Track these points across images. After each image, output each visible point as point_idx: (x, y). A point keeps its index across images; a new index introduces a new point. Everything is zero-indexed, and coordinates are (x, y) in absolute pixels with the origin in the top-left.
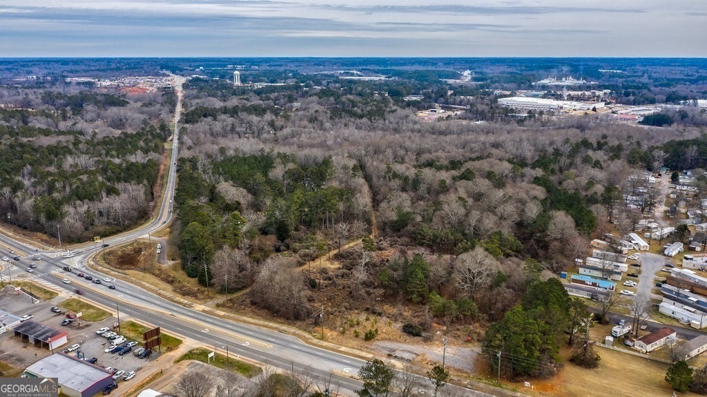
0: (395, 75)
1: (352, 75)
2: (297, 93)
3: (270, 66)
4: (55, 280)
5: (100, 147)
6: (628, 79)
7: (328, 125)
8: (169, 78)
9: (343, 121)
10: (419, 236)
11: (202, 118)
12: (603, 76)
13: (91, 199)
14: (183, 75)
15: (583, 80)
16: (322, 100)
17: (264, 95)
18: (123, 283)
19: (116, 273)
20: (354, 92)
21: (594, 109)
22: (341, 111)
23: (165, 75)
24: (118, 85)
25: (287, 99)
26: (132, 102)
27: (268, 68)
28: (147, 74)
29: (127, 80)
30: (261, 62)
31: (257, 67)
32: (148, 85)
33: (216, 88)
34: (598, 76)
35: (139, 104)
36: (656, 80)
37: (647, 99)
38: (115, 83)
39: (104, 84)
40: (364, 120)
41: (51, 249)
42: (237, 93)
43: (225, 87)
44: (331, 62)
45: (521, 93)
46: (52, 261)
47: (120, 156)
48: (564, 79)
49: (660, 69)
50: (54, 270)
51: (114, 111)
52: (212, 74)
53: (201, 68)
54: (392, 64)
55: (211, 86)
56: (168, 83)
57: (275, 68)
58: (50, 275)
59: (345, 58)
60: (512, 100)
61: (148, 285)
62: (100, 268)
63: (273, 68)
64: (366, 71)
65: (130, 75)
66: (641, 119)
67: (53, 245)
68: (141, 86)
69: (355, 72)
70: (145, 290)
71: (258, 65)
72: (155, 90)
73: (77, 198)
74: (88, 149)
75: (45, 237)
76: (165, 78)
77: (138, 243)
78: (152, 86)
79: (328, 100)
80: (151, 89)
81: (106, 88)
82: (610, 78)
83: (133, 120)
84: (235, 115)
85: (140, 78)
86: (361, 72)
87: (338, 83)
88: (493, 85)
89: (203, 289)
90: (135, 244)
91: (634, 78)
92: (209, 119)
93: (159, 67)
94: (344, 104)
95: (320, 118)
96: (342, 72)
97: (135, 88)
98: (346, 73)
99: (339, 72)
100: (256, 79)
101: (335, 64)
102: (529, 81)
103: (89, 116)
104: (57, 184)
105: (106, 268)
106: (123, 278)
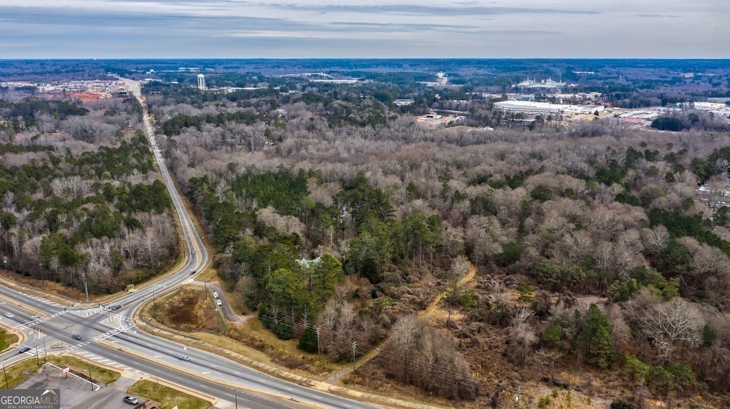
0: (368, 78)
1: (321, 77)
2: (278, 98)
3: (227, 68)
4: (104, 352)
5: (87, 166)
6: (607, 81)
7: (330, 134)
8: (119, 82)
9: (345, 129)
10: (541, 274)
11: (184, 128)
12: (580, 77)
13: (111, 236)
14: (133, 79)
15: (563, 82)
16: (310, 106)
17: (242, 101)
18: (200, 353)
19: (182, 338)
20: (339, 96)
21: (596, 113)
22: (337, 119)
23: (112, 79)
24: (64, 90)
25: (269, 105)
26: (91, 110)
27: (226, 71)
28: (92, 77)
29: (72, 85)
30: (215, 64)
31: (213, 70)
32: (98, 90)
33: (182, 93)
34: (575, 79)
35: (101, 113)
36: (634, 82)
37: (642, 102)
38: (60, 88)
39: (46, 89)
40: (368, 128)
41: (77, 304)
42: (208, 98)
43: (191, 92)
44: (290, 64)
45: (511, 96)
46: (86, 323)
47: (116, 177)
48: (543, 81)
49: (632, 70)
50: (96, 336)
51: (74, 121)
52: (168, 77)
53: (152, 70)
54: (356, 66)
55: (176, 91)
56: (120, 87)
57: (234, 70)
58: (93, 344)
59: (300, 60)
60: (507, 104)
61: (234, 354)
62: (156, 330)
63: (230, 70)
64: (335, 74)
65: (73, 79)
66: (650, 123)
67: (77, 298)
68: (90, 91)
69: (325, 75)
70: (234, 362)
71: (213, 68)
72: (109, 96)
73: (92, 235)
74: (72, 169)
75: (59, 287)
76: (114, 82)
77: (186, 292)
78: (104, 91)
79: (316, 106)
80: (103, 94)
81: (49, 93)
82: (588, 79)
83: (101, 131)
84: (221, 124)
85: (86, 82)
86: (329, 74)
87: (314, 86)
88: (477, 88)
89: (310, 357)
90: (182, 293)
91: (612, 80)
92: (192, 129)
93: (102, 70)
94: (336, 110)
95: (318, 127)
96: (310, 74)
97: (84, 94)
98: (315, 76)
99: (306, 74)
100: (220, 82)
101: (295, 66)
102: (509, 83)
103: (47, 126)
104: (59, 217)
105: (165, 330)
106: (195, 345)
